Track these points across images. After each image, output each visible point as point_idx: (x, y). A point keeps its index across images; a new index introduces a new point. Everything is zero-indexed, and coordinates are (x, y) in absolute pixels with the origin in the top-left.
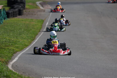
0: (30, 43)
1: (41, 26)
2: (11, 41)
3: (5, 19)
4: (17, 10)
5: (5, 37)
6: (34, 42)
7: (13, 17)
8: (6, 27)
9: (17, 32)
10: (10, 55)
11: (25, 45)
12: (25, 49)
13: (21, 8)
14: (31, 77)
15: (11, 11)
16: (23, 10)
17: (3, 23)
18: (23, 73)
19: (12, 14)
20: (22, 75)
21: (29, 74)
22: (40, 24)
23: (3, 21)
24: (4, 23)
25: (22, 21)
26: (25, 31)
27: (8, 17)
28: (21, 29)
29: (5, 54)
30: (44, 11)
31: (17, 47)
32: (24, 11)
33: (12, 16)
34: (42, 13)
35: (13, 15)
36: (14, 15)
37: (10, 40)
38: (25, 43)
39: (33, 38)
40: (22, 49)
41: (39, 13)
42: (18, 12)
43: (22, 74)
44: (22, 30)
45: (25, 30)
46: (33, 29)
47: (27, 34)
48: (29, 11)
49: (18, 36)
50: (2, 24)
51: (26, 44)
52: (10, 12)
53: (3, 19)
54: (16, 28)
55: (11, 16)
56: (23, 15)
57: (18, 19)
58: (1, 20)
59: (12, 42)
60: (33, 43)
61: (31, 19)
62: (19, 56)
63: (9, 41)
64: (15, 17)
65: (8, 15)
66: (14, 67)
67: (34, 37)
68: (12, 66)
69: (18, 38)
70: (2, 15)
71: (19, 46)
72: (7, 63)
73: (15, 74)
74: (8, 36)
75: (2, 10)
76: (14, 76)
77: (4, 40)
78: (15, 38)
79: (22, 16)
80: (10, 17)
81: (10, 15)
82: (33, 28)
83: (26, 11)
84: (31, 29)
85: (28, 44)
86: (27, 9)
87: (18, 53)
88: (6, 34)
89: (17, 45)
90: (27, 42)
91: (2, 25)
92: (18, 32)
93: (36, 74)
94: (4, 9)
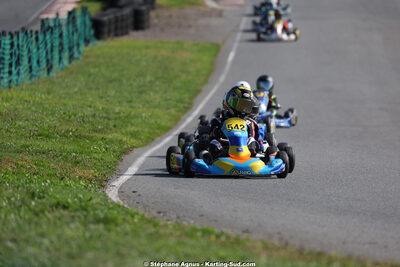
0: (177, 120)
1: (213, 64)
2: (112, 116)
3: (87, 42)
4: (127, 11)
5: (92, 102)
6: (189, 116)
7: (117, 35)
8: (92, 70)
9: (131, 85)
10: (110, 158)
11: (160, 127)
12: (158, 139)
13: (141, 5)
14: (185, 223)
15: (109, 16)
16: (148, 13)
17: (81, 58)
18: (159, 213)
19: (113, 27)
20: (155, 218)
21: (178, 217)
22: (206, 58)
23: (83, 48)
24: (87, 57)
25: (147, 47)
26: (158, 83)
27: (98, 35)
28: (142, 75)
29: (96, 155)
30: (220, 14)
31: (133, 135)
32: (152, 14)
33: (113, 34)
34: (215, 21)
35: (116, 29)
36: (119, 30)
37: (107, 113)
38: (159, 121)
39: (186, 105)
40: (149, 141)
41: (202, 21)
42: (131, 20)
43: (156, 215)
44: (148, 78)
45: (157, 78)
46: (184, 77)
47: (165, 92)
48: (170, 16)
49: (134, 99)
50: (77, 59)
51: (163, 124)
52: (105, 19)
53: (82, 43)
54: (125, 72)
55: (109, 32)
56: (148, 27)
57: (133, 40)
58: (75, 48)
59: (116, 119)
60: (184, 120)
61: (178, 43)
62: (141, 160)
63: (105, 115)
64: (122, 35)
65: (99, 29)
66: (128, 196)
67: (187, 100)
68: (121, 192)
69: (134, 105)
70: (80, 30)
71: (140, 129)
72: (103, 182)
73: (133, 216)
74: (102, 98)
75: (78, 13)
76: (131, 221)
77: (88, 111)
78: (125, 104)
79: (147, 32)
80: (106, 35)
81: (106, 29)
82: (183, 71)
83: (157, 17)
84: (177, 76)
85: (169, 124)
86: (161, 7)
87: (135, 151)
88: (93, 92)
89: (131, 129)
90: (167, 116)
91: (79, 62)
92: (135, 84)
93: (202, 216)
94: (84, 10)
